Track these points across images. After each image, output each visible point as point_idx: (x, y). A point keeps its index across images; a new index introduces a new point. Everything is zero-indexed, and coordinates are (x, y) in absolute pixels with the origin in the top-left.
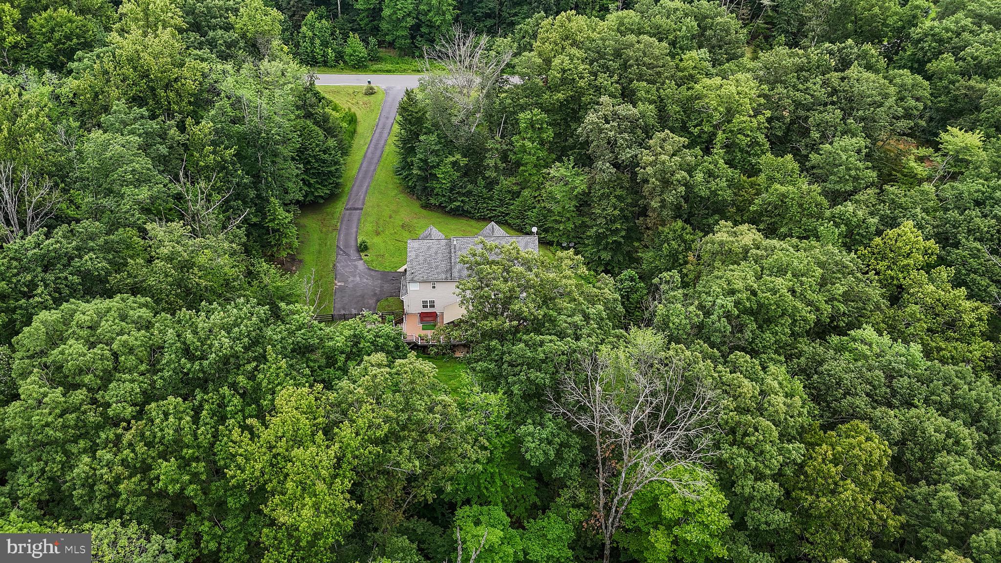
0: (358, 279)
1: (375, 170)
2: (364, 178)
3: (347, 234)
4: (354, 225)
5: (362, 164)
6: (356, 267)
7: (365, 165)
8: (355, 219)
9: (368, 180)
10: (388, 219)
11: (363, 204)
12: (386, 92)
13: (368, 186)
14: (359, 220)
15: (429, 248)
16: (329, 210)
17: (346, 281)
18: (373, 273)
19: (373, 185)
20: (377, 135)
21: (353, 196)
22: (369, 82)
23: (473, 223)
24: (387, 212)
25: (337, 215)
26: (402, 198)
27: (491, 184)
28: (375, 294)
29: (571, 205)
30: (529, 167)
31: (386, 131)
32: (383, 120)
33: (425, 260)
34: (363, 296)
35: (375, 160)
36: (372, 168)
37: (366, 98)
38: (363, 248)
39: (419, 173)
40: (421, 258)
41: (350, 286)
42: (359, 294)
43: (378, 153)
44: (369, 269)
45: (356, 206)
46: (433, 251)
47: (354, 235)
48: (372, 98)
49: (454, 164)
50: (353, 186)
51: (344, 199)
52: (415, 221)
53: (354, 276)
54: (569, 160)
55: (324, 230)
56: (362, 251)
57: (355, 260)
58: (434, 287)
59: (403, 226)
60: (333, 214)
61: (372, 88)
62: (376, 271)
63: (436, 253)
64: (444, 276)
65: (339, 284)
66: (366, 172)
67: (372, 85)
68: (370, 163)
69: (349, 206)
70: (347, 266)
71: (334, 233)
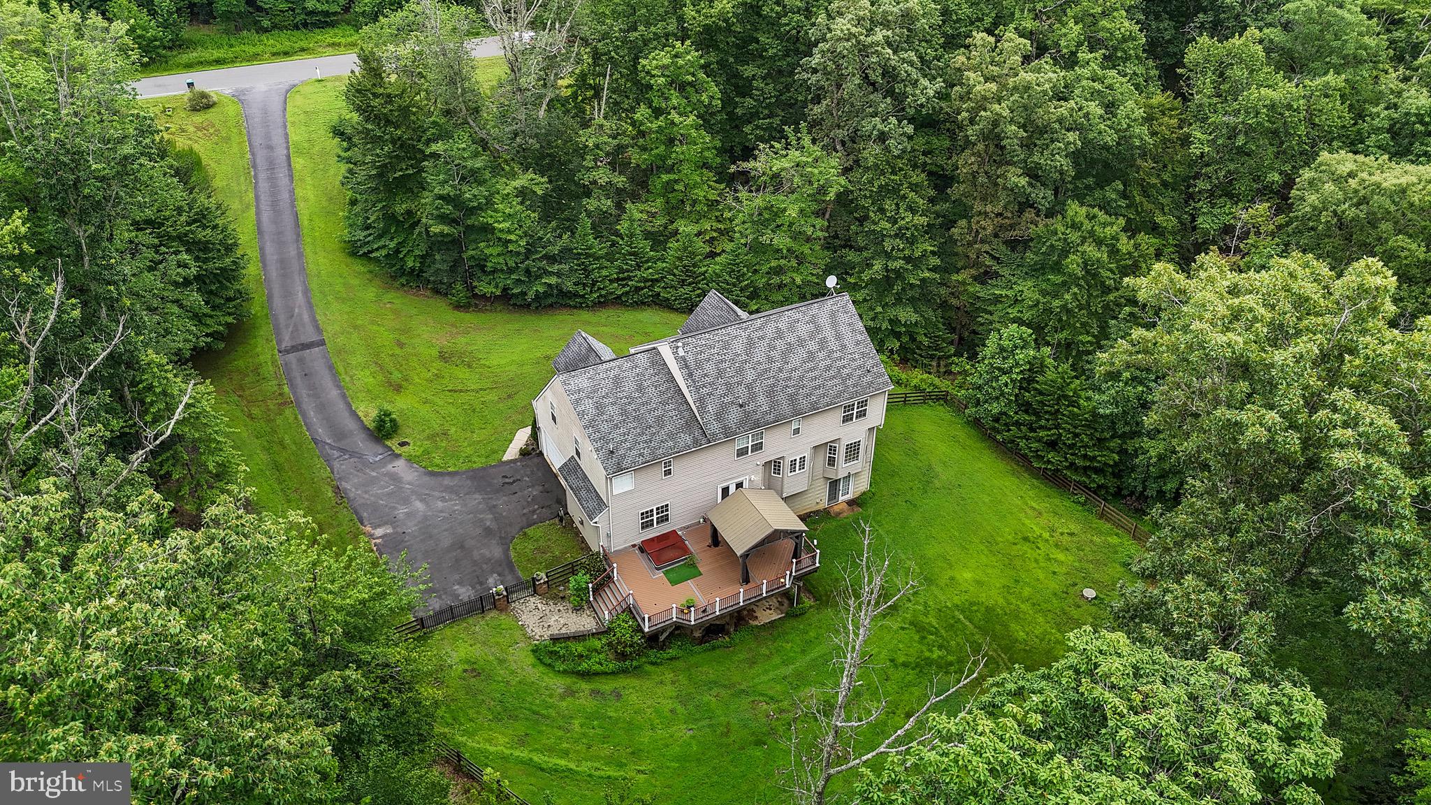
0: (419, 505)
1: (300, 255)
2: (285, 275)
3: (322, 408)
4: (327, 382)
5: (262, 249)
6: (395, 478)
7: (269, 249)
8: (319, 366)
9: (297, 280)
10: (398, 351)
11: (319, 330)
12: (239, 97)
13: (307, 292)
14: (331, 368)
15: (617, 381)
16: (240, 363)
17: (393, 521)
18: (447, 481)
19: (314, 285)
20: (264, 186)
21: (282, 318)
22: (190, 85)
23: (585, 315)
24: (385, 337)
25: (268, 370)
26: (396, 299)
27: (604, 224)
28: (488, 532)
29: (816, 228)
30: (686, 168)
31: (282, 174)
32: (261, 155)
33: (624, 412)
34: (460, 545)
35: (289, 236)
36: (293, 252)
37: (198, 118)
38: (384, 430)
39: (446, 229)
40: (612, 410)
41: (411, 527)
42: (446, 542)
43: (287, 219)
44: (432, 474)
45: (305, 339)
46: (629, 386)
47: (341, 405)
48: (211, 115)
49: (523, 193)
50: (270, 297)
51: (265, 330)
52: (462, 340)
53: (406, 501)
54: (797, 131)
55: (255, 411)
56: (388, 436)
57: (383, 463)
58: (668, 473)
59: (444, 357)
60: (256, 371)
61: (204, 95)
62: (450, 474)
63: (640, 388)
64: (689, 439)
65: (379, 532)
66: (283, 262)
67: (198, 88)
68: (280, 243)
69: (287, 343)
70: (373, 481)
71: (288, 412)
